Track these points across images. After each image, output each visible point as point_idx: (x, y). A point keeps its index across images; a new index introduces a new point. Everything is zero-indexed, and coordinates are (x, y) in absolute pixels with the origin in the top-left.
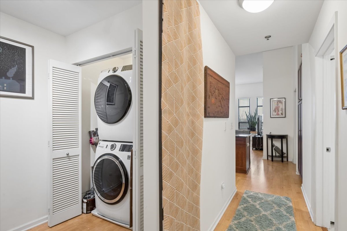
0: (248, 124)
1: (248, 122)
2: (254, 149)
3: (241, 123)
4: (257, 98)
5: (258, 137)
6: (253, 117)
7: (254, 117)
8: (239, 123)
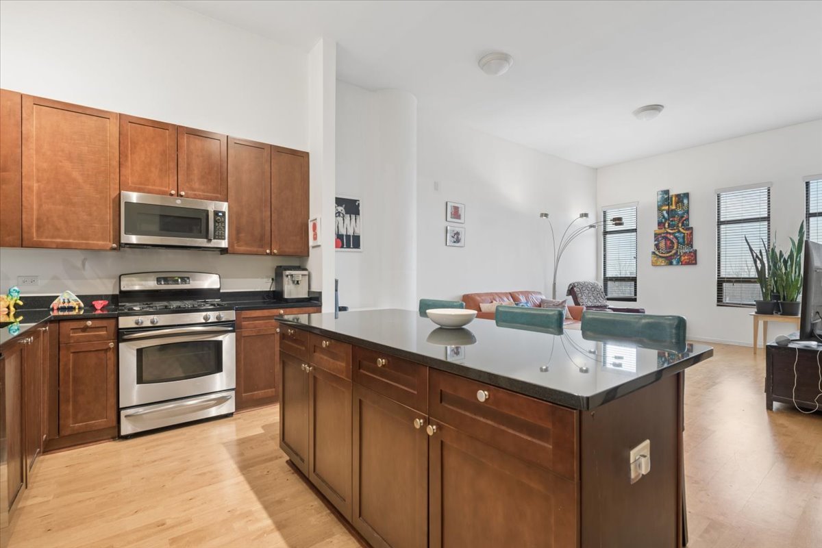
0: (758, 285)
1: (761, 279)
2: (776, 405)
3: (729, 280)
4: (807, 184)
5: (803, 351)
6: (786, 256)
7: (791, 256)
8: (721, 282)
